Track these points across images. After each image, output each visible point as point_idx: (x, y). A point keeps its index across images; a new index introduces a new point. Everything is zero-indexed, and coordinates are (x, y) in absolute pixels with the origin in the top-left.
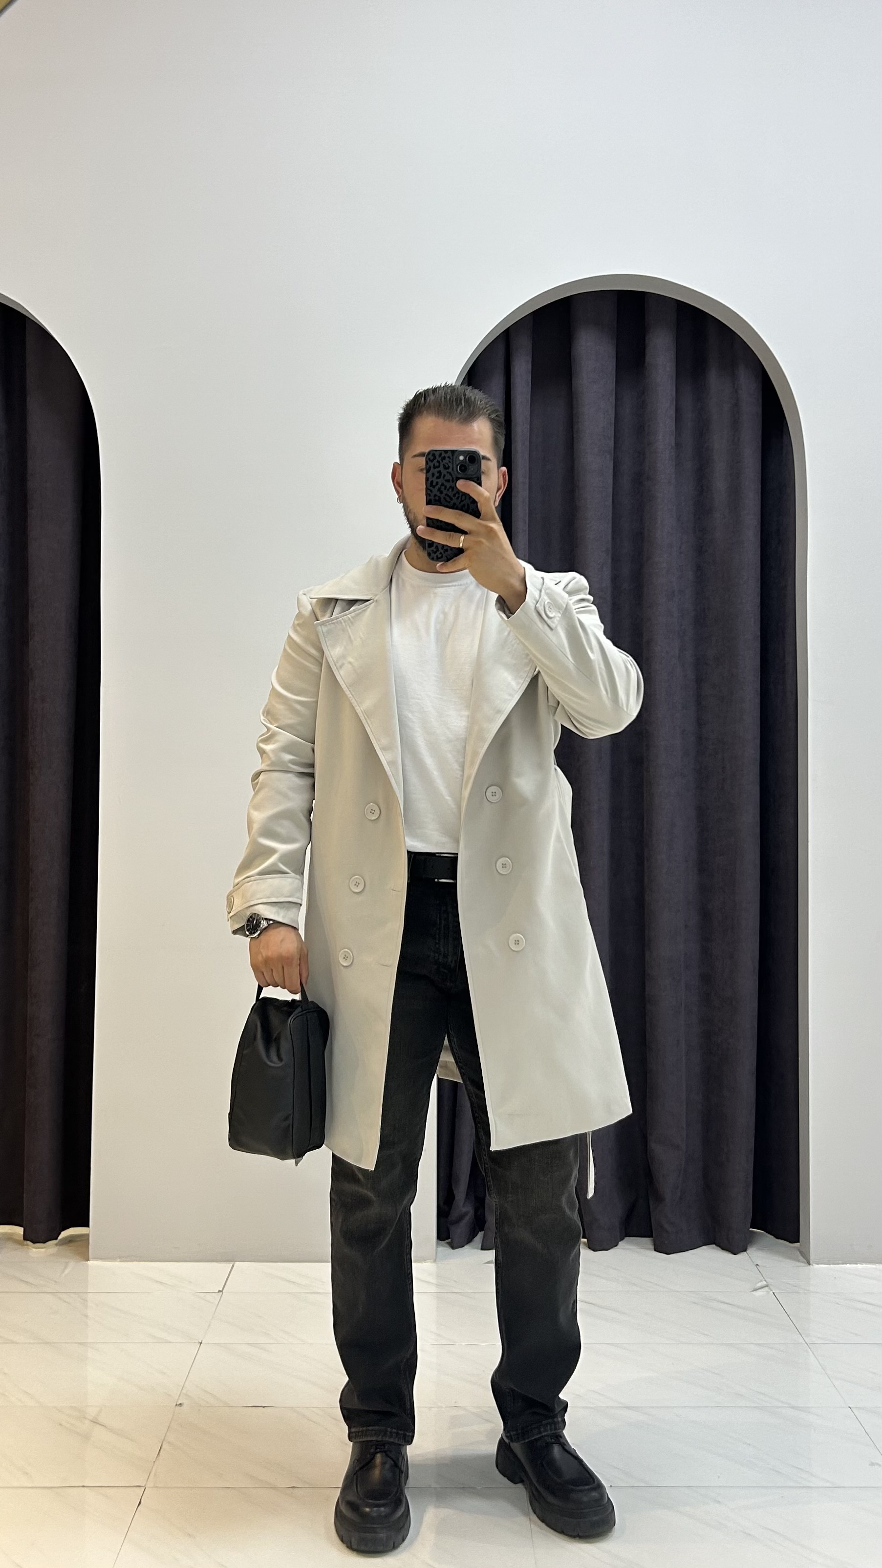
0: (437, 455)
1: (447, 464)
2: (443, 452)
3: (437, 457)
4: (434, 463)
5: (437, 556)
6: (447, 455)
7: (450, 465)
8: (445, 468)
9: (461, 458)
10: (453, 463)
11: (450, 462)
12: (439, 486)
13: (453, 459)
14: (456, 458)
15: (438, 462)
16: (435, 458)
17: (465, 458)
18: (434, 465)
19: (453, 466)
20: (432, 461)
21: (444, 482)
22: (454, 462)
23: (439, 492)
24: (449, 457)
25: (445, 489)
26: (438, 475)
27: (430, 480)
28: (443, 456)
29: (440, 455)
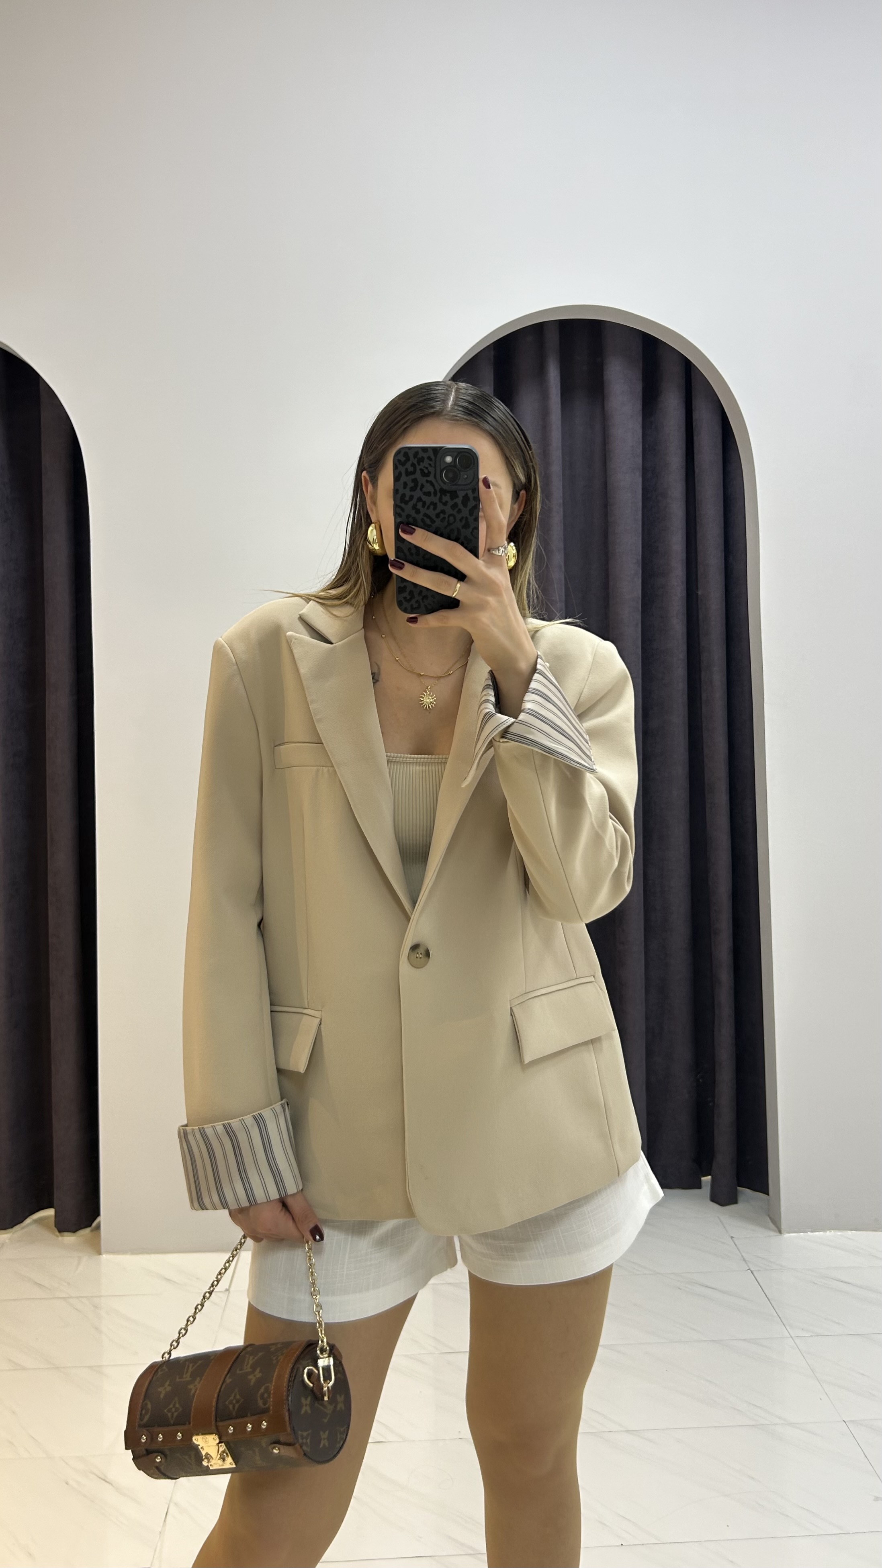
0: (411, 455)
1: (427, 468)
2: (420, 451)
3: (411, 459)
4: (406, 467)
5: (412, 606)
6: (425, 455)
7: (432, 470)
8: (424, 474)
9: (449, 459)
10: (435, 469)
11: (430, 465)
12: (414, 501)
13: (436, 460)
14: (441, 459)
15: (413, 465)
16: (408, 459)
17: (454, 460)
18: (407, 469)
20: (403, 464)
21: (422, 494)
22: (438, 464)
23: (414, 511)
24: (429, 458)
25: (424, 505)
26: (412, 485)
28: (420, 456)
29: (416, 456)
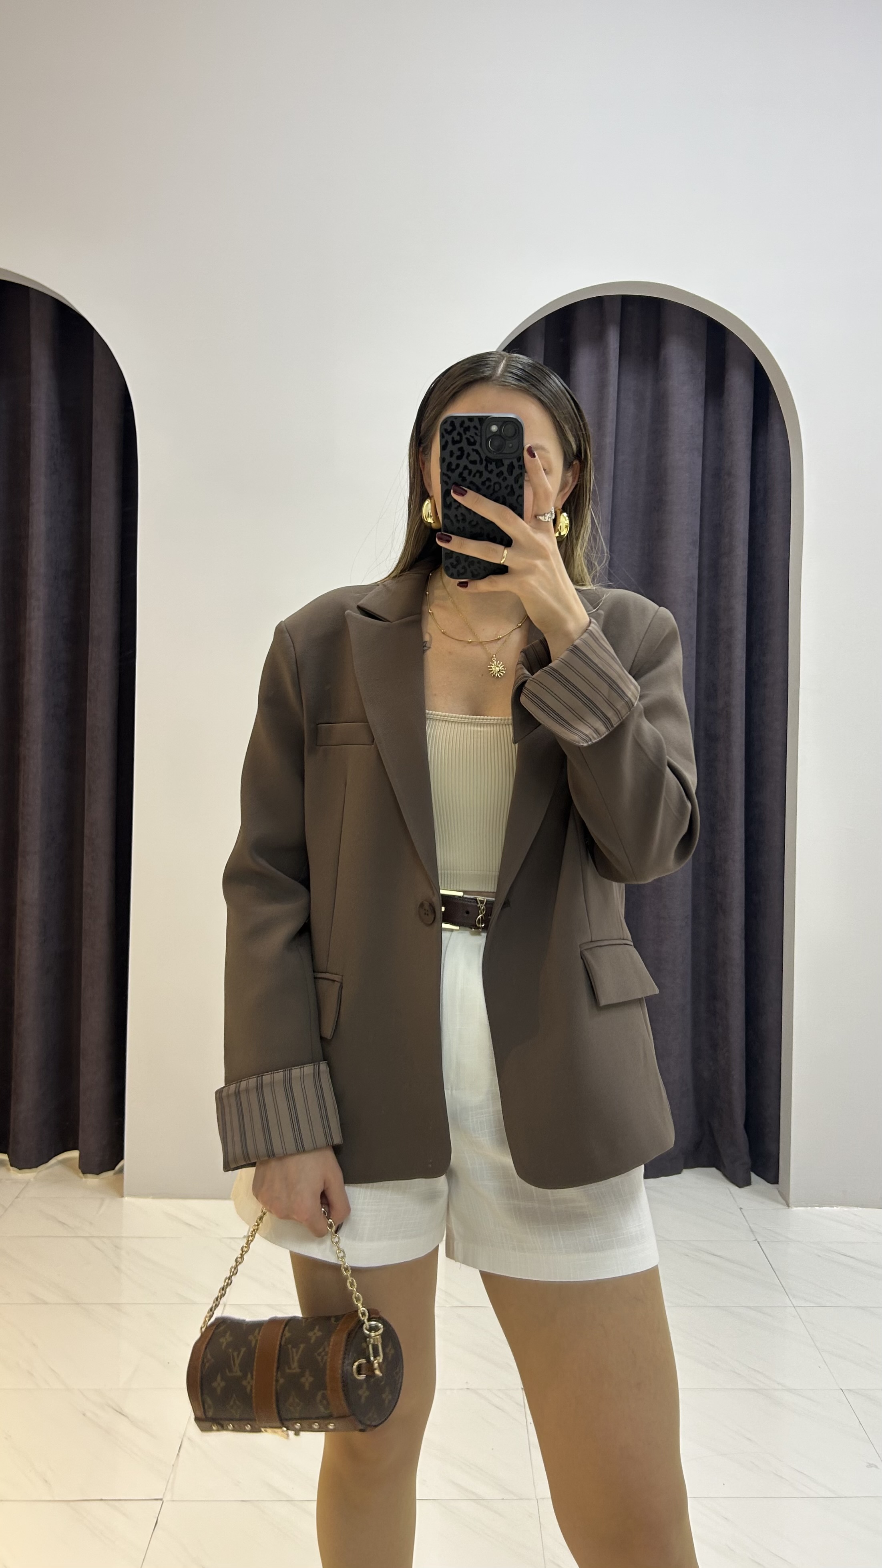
0: (457, 425)
1: (473, 437)
3: (457, 429)
4: (451, 436)
5: (458, 571)
6: (472, 424)
7: (477, 438)
8: (470, 443)
9: (494, 428)
10: (481, 436)
11: (476, 434)
12: (460, 470)
13: (481, 428)
14: (486, 429)
15: (459, 434)
16: (454, 428)
17: (500, 429)
18: (453, 438)
19: (481, 440)
20: (450, 433)
21: (468, 462)
22: (484, 432)
24: (475, 427)
25: (470, 474)
26: (459, 453)
27: (447, 461)
28: (466, 425)
29: (462, 425)
